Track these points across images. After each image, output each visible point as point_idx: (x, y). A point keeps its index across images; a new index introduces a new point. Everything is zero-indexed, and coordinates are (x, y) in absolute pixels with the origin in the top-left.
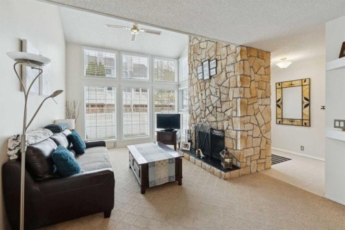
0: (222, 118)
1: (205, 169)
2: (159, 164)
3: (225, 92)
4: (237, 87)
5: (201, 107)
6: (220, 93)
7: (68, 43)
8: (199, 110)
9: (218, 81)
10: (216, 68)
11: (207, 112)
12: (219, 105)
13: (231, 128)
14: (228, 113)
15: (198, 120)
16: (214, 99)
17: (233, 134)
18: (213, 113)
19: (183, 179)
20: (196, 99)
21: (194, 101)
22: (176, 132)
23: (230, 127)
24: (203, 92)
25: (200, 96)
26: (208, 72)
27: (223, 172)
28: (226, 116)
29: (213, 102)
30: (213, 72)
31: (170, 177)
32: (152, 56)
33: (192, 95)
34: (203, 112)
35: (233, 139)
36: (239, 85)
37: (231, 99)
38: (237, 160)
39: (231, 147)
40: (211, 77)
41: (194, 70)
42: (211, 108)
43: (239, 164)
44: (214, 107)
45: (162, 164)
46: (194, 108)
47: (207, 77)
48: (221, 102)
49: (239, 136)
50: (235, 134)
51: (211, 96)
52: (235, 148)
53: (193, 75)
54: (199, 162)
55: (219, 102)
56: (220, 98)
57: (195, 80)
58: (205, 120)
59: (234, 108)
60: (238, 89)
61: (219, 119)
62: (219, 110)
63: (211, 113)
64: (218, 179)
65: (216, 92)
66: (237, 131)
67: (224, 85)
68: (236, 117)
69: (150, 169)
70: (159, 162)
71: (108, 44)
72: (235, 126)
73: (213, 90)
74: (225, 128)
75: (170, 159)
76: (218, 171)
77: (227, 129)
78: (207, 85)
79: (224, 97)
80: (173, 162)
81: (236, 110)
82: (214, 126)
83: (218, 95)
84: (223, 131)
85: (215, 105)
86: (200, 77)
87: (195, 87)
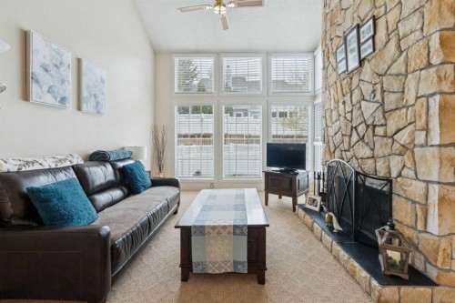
0: (387, 151)
1: (337, 258)
2: (214, 233)
3: (396, 87)
4: (429, 65)
5: (343, 127)
6: (383, 91)
7: (157, 53)
8: (339, 135)
9: (377, 65)
10: (373, 37)
11: (355, 138)
12: (379, 119)
13: (412, 174)
14: (403, 137)
15: (337, 153)
16: (369, 108)
17: (416, 189)
18: (366, 140)
19: (267, 273)
20: (334, 113)
21: (331, 117)
22: (297, 174)
23: (408, 172)
24: (347, 98)
25: (341, 106)
26: (356, 53)
27: (374, 283)
28: (397, 146)
29: (366, 115)
30: (367, 49)
31: (236, 263)
32: (268, 55)
33: (327, 107)
34: (346, 139)
35: (414, 202)
36: (435, 60)
37: (411, 101)
38: (427, 260)
39: (409, 221)
40: (361, 62)
41: (332, 59)
42: (361, 129)
43: (432, 273)
44: (368, 126)
45: (219, 233)
46: (331, 132)
47: (353, 64)
48: (384, 112)
49: (434, 198)
50: (422, 192)
51: (363, 103)
52: (420, 227)
53: (330, 68)
54: (328, 239)
55: (379, 114)
56: (382, 104)
57: (333, 78)
58: (349, 154)
59: (421, 123)
60: (432, 70)
61: (379, 151)
62: (379, 131)
63: (362, 139)
64: (360, 293)
65: (374, 91)
66: (427, 182)
67: (393, 70)
68: (425, 145)
69: (193, 238)
70: (214, 228)
71: (203, 45)
72: (421, 170)
73: (367, 89)
74: (394, 174)
75: (235, 227)
76: (364, 274)
77: (400, 175)
78: (355, 80)
79: (391, 99)
80: (242, 234)
81: (427, 129)
82: (368, 166)
83: (378, 97)
84: (389, 181)
85: (369, 122)
86: (342, 67)
87: (332, 91)
